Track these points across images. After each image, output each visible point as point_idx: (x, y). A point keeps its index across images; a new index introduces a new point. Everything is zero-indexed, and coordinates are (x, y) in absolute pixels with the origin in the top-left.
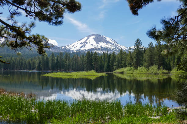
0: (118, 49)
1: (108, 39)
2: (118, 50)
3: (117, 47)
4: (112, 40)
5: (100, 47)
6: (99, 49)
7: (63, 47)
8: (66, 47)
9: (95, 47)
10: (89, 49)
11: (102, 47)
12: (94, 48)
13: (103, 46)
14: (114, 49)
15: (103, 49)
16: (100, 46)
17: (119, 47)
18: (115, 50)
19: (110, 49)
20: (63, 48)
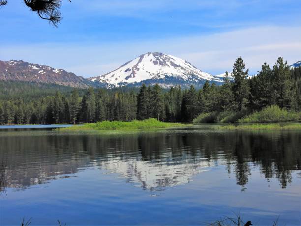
0: (197, 79)
1: (177, 61)
2: (196, 81)
3: (196, 74)
4: (186, 62)
5: (162, 77)
6: (161, 81)
7: (93, 78)
8: (98, 78)
9: (154, 76)
10: (142, 81)
11: (166, 76)
12: (151, 79)
13: (169, 75)
14: (189, 78)
15: (169, 79)
16: (163, 74)
17: (199, 76)
18: (191, 80)
19: (182, 79)
20: (93, 80)
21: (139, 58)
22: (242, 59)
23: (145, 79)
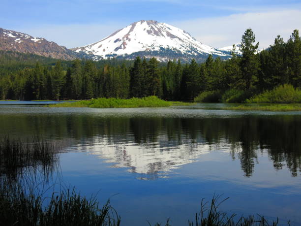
0: (196, 52)
1: (175, 31)
2: (196, 54)
3: (195, 47)
4: (184, 32)
5: (157, 49)
6: (155, 53)
7: (77, 48)
8: (84, 48)
9: (148, 48)
10: (133, 54)
11: (161, 48)
12: (144, 52)
13: (165, 47)
14: (187, 51)
15: (164, 52)
16: (158, 45)
17: (198, 49)
18: (190, 53)
19: (179, 51)
20: (78, 51)
21: (131, 26)
22: (252, 30)
23: (137, 51)
